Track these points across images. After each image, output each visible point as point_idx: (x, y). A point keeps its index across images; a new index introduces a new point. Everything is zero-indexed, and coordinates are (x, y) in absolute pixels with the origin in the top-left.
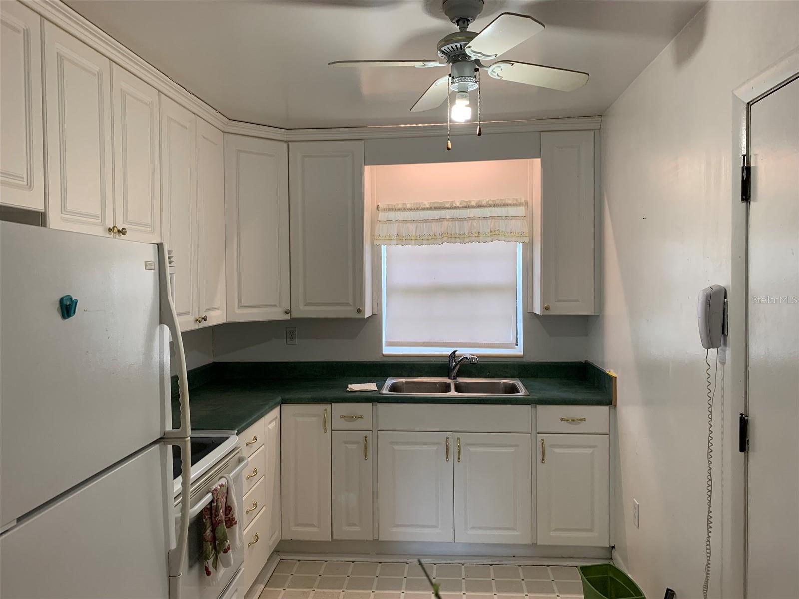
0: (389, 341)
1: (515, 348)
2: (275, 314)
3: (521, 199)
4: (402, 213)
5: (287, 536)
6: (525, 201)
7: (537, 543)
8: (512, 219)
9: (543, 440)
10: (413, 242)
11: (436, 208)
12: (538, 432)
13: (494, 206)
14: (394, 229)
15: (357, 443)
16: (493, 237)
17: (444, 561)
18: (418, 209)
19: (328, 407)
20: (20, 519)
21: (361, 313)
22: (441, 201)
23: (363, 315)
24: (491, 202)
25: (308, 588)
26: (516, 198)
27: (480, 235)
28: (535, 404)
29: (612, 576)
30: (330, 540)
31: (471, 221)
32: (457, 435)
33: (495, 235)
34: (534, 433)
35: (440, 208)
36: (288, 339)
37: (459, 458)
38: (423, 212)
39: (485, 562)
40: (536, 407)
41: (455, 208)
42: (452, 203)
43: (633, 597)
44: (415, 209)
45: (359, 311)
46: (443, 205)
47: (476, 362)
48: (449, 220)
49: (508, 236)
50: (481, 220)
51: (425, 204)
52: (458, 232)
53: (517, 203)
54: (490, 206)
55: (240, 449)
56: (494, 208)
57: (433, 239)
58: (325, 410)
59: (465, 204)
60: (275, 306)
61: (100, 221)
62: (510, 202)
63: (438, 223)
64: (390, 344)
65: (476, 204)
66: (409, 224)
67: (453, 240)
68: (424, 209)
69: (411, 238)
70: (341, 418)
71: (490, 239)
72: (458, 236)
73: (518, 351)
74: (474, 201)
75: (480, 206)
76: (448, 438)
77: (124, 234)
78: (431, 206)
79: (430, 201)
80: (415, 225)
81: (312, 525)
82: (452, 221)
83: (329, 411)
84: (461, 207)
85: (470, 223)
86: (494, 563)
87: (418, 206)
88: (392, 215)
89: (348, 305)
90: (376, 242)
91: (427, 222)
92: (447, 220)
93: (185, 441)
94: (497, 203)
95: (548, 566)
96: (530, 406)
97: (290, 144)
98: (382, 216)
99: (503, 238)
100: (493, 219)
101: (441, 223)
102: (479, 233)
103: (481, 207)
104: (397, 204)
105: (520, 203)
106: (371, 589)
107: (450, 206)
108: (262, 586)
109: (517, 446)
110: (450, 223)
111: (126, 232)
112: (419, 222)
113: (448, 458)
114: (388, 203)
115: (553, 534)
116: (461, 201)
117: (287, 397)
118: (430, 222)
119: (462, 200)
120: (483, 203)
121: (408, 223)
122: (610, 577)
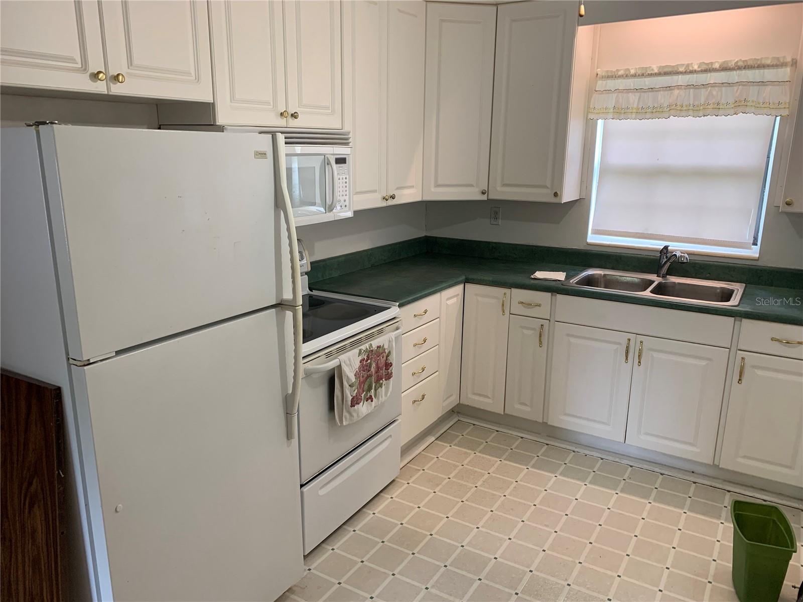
0: (596, 228)
1: (750, 249)
2: (472, 194)
3: (784, 57)
4: (624, 81)
5: (464, 401)
6: (793, 60)
7: (719, 466)
8: (767, 85)
9: (743, 358)
10: (634, 115)
11: (666, 74)
12: (739, 348)
13: (744, 68)
14: (611, 101)
15: (534, 329)
16: (736, 109)
17: (611, 458)
18: (643, 75)
19: (507, 291)
20: (118, 353)
21: (559, 197)
22: (708, 62)
23: (561, 198)
24: (740, 64)
25: (471, 450)
26: (777, 56)
27: (721, 107)
28: (740, 317)
29: (775, 519)
30: (503, 414)
31: (710, 88)
32: (640, 338)
33: (740, 106)
34: (733, 349)
35: (671, 74)
36: (492, 219)
37: (639, 362)
38: (648, 79)
39: (657, 470)
40: (741, 321)
41: (691, 72)
42: (688, 65)
43: (789, 549)
44: (639, 76)
45: (556, 195)
46: (676, 69)
47: (685, 261)
48: (681, 89)
49: (758, 108)
50: (726, 86)
51: (653, 69)
52: (691, 103)
53: (778, 63)
54: (739, 68)
55: (400, 319)
56: (744, 71)
57: (657, 112)
58: (505, 294)
59: (704, 67)
60: (472, 186)
61: (272, 107)
62: (769, 62)
63: (667, 92)
64: (597, 232)
65: (720, 67)
66: (630, 94)
67: (684, 113)
68: (651, 75)
69: (631, 111)
70: (519, 303)
71: (732, 111)
72: (691, 107)
73: (753, 252)
74: (718, 62)
75: (724, 68)
76: (629, 340)
77: (296, 118)
78: (660, 70)
79: (659, 65)
80: (638, 95)
81: (488, 397)
82: (685, 89)
83: (508, 295)
84: (698, 71)
85: (709, 90)
86: (666, 473)
87: (644, 72)
88: (611, 84)
89: (545, 187)
90: (591, 116)
91: (653, 91)
92: (678, 89)
93: (295, 309)
94: (749, 64)
95: (729, 491)
96: (733, 318)
97: (499, 7)
98: (601, 85)
99: (753, 109)
100: (740, 85)
101: (671, 91)
102: (718, 104)
103: (726, 70)
104: (618, 70)
105: (783, 63)
106: (527, 465)
107: (684, 71)
108: (433, 439)
109: (709, 359)
110: (682, 92)
111: (298, 116)
112: (643, 92)
113: (627, 359)
114: (607, 69)
115: (740, 460)
116: (700, 63)
117: (471, 276)
118: (656, 91)
119: (701, 61)
120: (730, 65)
121: (629, 92)
122: (774, 521)
